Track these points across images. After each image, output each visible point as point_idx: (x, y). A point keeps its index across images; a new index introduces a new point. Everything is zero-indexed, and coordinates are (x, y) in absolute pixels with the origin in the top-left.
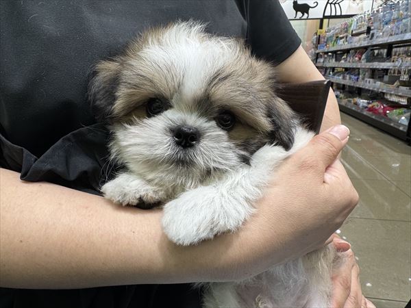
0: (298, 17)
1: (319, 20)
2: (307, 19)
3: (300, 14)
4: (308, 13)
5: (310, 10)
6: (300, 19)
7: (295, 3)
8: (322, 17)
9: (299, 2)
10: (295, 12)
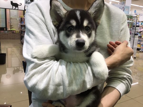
0: (13, 8)
1: (23, 11)
2: (18, 10)
3: (14, 7)
4: (18, 7)
5: (19, 6)
6: (15, 9)
7: (12, 2)
8: (24, 10)
9: (13, 2)
10: (12, 6)
